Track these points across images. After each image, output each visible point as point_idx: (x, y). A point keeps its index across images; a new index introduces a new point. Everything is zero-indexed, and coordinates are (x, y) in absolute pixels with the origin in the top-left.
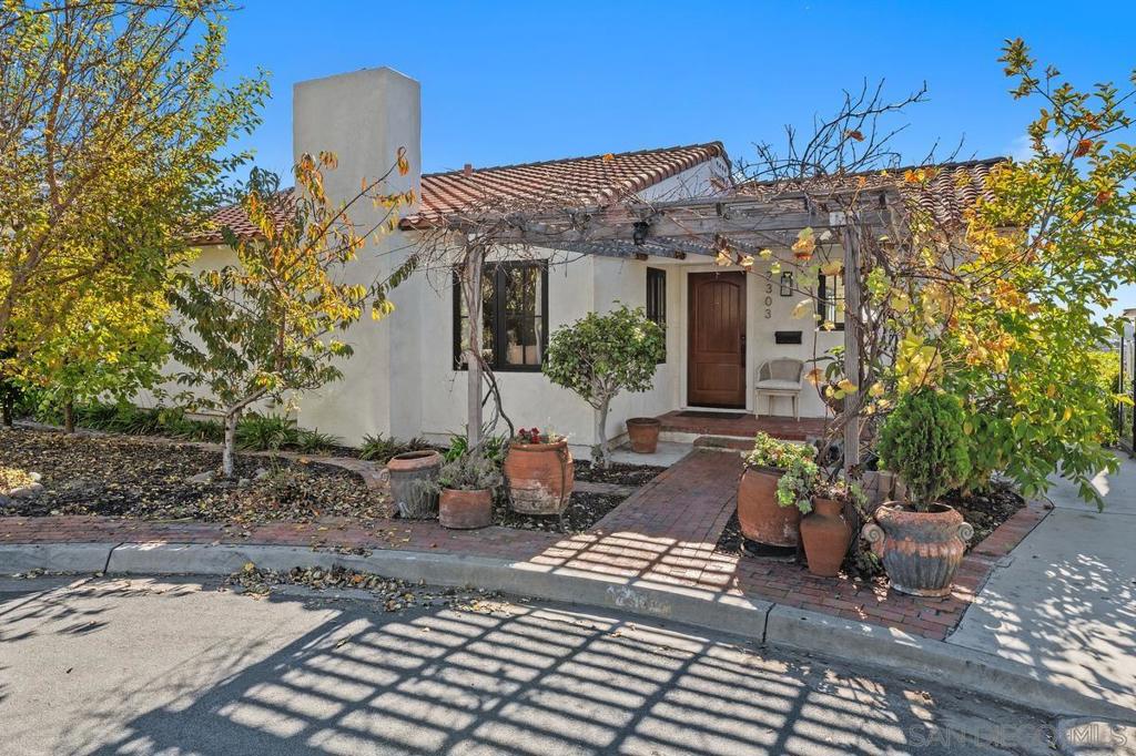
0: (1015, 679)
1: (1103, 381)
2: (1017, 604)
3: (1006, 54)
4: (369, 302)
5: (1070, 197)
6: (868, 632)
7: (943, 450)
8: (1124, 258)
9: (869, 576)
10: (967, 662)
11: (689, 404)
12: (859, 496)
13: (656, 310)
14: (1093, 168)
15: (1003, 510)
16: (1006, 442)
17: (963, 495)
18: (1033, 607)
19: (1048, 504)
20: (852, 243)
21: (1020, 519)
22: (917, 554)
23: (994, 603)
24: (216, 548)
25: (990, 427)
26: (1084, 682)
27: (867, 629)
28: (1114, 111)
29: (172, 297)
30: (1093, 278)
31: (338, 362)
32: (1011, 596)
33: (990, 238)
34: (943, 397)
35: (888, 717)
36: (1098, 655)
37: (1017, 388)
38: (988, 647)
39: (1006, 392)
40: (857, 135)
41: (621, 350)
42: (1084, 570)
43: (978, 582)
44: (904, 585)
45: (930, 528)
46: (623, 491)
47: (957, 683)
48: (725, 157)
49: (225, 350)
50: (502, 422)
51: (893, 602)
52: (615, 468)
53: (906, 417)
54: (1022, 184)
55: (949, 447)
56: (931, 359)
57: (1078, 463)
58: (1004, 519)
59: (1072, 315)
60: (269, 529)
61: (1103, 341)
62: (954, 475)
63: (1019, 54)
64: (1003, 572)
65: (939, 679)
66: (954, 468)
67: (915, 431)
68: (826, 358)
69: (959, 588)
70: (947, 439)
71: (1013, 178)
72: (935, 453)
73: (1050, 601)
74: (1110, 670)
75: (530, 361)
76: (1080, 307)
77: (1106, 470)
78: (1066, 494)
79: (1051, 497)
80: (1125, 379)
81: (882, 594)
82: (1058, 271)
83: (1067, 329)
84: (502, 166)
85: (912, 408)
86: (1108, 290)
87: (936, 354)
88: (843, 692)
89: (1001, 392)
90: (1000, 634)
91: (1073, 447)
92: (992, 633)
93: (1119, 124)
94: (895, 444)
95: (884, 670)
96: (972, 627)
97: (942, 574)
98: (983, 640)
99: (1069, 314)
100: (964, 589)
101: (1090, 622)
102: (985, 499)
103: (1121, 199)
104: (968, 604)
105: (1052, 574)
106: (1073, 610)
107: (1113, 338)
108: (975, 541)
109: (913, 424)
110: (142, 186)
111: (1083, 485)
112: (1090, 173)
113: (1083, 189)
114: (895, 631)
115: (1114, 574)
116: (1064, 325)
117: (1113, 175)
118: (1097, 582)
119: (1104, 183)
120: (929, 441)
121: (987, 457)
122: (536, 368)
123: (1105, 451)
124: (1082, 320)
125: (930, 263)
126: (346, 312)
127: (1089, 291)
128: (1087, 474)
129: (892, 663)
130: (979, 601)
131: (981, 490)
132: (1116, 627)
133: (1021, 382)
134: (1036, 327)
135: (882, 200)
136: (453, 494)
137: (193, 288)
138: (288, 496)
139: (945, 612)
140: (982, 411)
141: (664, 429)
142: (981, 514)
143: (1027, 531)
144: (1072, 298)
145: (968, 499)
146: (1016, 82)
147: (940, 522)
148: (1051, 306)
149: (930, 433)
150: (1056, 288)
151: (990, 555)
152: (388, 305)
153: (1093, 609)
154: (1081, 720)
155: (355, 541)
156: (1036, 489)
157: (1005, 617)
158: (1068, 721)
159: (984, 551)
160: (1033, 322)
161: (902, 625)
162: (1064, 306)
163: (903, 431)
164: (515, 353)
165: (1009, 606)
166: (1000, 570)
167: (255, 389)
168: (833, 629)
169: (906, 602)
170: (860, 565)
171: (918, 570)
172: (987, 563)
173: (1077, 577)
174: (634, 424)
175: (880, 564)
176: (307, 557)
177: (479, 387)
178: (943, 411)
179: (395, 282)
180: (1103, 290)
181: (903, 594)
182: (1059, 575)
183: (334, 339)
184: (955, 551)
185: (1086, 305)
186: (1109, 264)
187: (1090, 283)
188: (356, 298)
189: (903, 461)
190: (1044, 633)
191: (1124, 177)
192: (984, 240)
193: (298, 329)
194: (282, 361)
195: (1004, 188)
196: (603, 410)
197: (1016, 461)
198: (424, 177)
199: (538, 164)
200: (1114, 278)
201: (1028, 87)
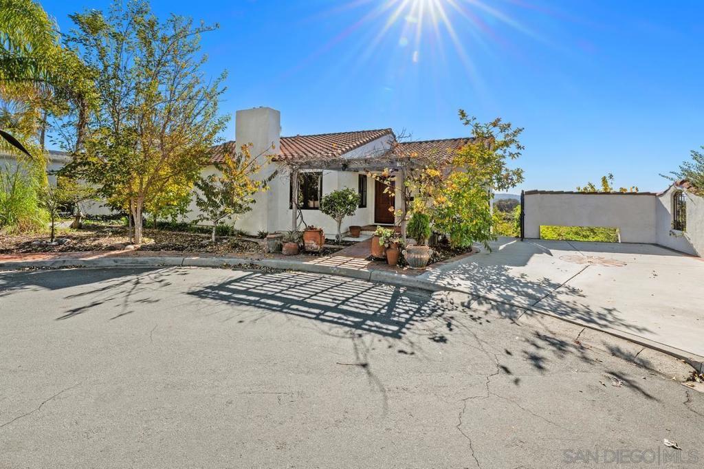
4: (261, 186)
6: (396, 276)
11: (375, 222)
13: (362, 189)
18: (447, 272)
19: (479, 251)
21: (466, 255)
22: (414, 257)
24: (215, 259)
26: (444, 284)
29: (196, 184)
31: (251, 205)
34: (424, 214)
41: (344, 202)
43: (436, 267)
45: (419, 250)
46: (343, 247)
48: (393, 134)
49: (213, 201)
50: (303, 224)
52: (343, 241)
53: (414, 220)
60: (230, 255)
63: (463, 113)
65: (411, 285)
66: (425, 234)
73: (452, 271)
75: (316, 206)
81: (405, 268)
84: (311, 135)
85: (416, 217)
90: (431, 276)
92: (429, 276)
97: (422, 263)
98: (425, 277)
101: (459, 274)
105: (460, 266)
110: (190, 150)
111: (487, 245)
114: (404, 276)
115: (478, 266)
118: (471, 267)
122: (317, 209)
126: (254, 189)
130: (432, 270)
132: (464, 275)
136: (287, 244)
137: (202, 181)
138: (235, 246)
141: (363, 230)
143: (463, 257)
147: (423, 249)
152: (268, 187)
155: (257, 257)
157: (436, 273)
158: (436, 291)
164: (311, 204)
165: (439, 272)
166: (446, 265)
167: (223, 213)
168: (388, 275)
169: (410, 270)
171: (415, 262)
172: (443, 264)
173: (466, 267)
174: (352, 228)
175: (406, 261)
176: (243, 261)
177: (296, 213)
178: (423, 218)
179: (270, 179)
182: (462, 266)
183: (249, 198)
184: (425, 256)
188: (257, 185)
190: (443, 276)
193: (238, 195)
194: (233, 205)
196: (340, 222)
198: (281, 138)
199: (324, 135)
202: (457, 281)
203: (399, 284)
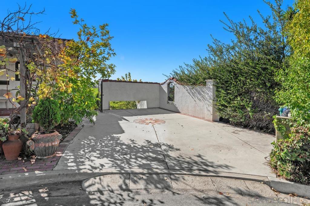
0: (72, 174)
1: (95, 94)
2: (74, 153)
3: (71, 12)
5: (86, 51)
6: (27, 175)
7: (53, 115)
8: (98, 67)
9: (30, 156)
10: (59, 174)
12: (25, 132)
14: (92, 46)
15: (72, 128)
16: (72, 111)
17: (61, 126)
18: (78, 153)
19: (83, 125)
20: (22, 53)
21: (76, 130)
22: (45, 146)
23: (68, 154)
25: (68, 107)
26: (89, 169)
27: (27, 174)
28: (96, 33)
30: (92, 71)
32: (73, 151)
33: (65, 57)
34: (53, 100)
35: (32, 201)
36: (92, 161)
37: (75, 97)
38: (65, 168)
39: (72, 98)
40: (22, 19)
42: (90, 140)
43: (64, 150)
44: (41, 156)
45: (49, 138)
47: (56, 181)
51: (37, 163)
53: (41, 107)
54: (75, 46)
55: (54, 114)
56: (49, 90)
57: (89, 114)
58: (72, 131)
59: (87, 79)
61: (94, 86)
62: (56, 122)
63: (74, 13)
64: (71, 145)
65: (51, 182)
66: (56, 120)
67: (44, 111)
68: (16, 89)
69: (58, 152)
70: (54, 112)
71: (73, 44)
72: (50, 116)
73: (82, 150)
74: (94, 164)
76: (89, 77)
77: (95, 115)
78: (87, 122)
79: (83, 123)
80: (99, 94)
81: (33, 161)
82: (84, 69)
83: (86, 83)
85: (43, 104)
86: (95, 74)
87: (50, 88)
88: (16, 199)
89: (71, 98)
90: (68, 163)
91: (88, 111)
92: (67, 163)
93: (96, 36)
94: (37, 115)
95: (33, 186)
96: (61, 163)
97: (53, 150)
98: (64, 166)
99: (86, 79)
100: (60, 153)
101: (91, 153)
102: (67, 126)
103: (97, 54)
104: (60, 157)
105: (83, 143)
106: (87, 151)
107: (96, 85)
108: (64, 138)
109: (43, 108)
111: (90, 119)
112: (91, 47)
113: (89, 50)
114: (37, 172)
115: (96, 140)
116: (86, 82)
117: (96, 48)
118: (93, 142)
119: (94, 49)
120: (48, 113)
121: (67, 115)
123: (95, 111)
124: (89, 81)
125: (48, 62)
127: (91, 74)
128: (91, 116)
129: (36, 182)
130: (64, 155)
131: (66, 124)
132: (96, 152)
133: (76, 96)
134: (79, 82)
135: (33, 41)
139: (53, 161)
140: (66, 103)
142: (66, 130)
143: (77, 133)
144: (87, 75)
145: (63, 127)
146: (74, 20)
147: (52, 136)
148: (82, 77)
149: (49, 111)
150: (84, 73)
151: (67, 141)
153: (91, 149)
154: (88, 179)
156: (79, 122)
157: (70, 158)
158: (85, 181)
159: (66, 140)
160: (78, 81)
161: (39, 169)
162: (85, 77)
163: (40, 111)
165: (72, 154)
166: (70, 145)
168: (14, 178)
169: (41, 161)
170: (26, 153)
171: (45, 151)
172: (66, 143)
173: (88, 142)
175: (33, 151)
178: (53, 104)
180: (94, 74)
181: (41, 159)
182: (84, 142)
184: (57, 143)
185: (90, 77)
186: (95, 68)
187: (91, 72)
189: (40, 120)
190: (80, 159)
191: (98, 49)
192: (63, 57)
195: (71, 46)
197: (75, 116)
200: (96, 71)
201: (76, 22)
202: (98, 162)
203: (34, 186)
